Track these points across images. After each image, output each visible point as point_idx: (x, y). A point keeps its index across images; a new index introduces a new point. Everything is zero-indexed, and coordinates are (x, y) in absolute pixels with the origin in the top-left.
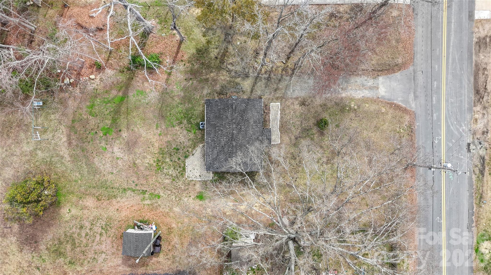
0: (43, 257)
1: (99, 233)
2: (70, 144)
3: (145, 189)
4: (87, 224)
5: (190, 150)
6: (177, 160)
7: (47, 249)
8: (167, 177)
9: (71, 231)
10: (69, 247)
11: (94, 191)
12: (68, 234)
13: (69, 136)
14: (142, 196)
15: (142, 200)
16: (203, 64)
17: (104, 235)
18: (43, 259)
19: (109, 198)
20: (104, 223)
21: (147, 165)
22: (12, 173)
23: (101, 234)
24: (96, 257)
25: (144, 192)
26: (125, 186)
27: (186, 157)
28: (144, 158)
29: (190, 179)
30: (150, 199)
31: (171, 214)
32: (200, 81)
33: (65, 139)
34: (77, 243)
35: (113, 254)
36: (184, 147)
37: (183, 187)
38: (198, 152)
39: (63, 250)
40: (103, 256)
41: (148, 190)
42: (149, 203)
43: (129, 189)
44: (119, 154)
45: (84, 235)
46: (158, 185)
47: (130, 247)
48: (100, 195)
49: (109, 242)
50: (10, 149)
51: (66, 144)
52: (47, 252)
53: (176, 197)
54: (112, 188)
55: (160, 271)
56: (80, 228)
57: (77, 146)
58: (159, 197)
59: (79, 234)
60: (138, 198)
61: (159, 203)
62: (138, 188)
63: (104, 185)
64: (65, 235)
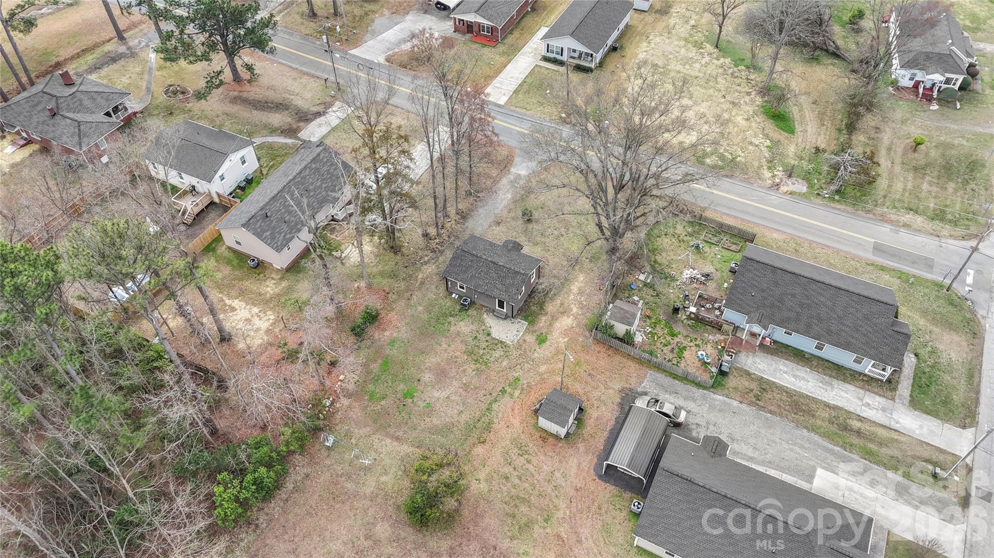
0: (521, 551)
1: (525, 462)
2: (398, 439)
3: (500, 388)
4: (507, 470)
5: (483, 327)
6: (487, 344)
7: (512, 538)
8: (500, 360)
9: (505, 494)
10: (524, 509)
11: (471, 441)
12: (507, 499)
13: (388, 435)
14: (506, 395)
15: (512, 396)
16: (404, 279)
17: (530, 458)
18: (524, 554)
19: (488, 428)
20: (516, 450)
21: (474, 373)
22: (386, 526)
23: (529, 462)
24: (555, 484)
25: (503, 391)
26: (484, 407)
27: (489, 335)
28: (464, 371)
29: (516, 341)
30: (516, 389)
31: (545, 376)
32: (420, 288)
33: (388, 441)
34: (523, 496)
35: (561, 462)
36: (477, 331)
37: (520, 352)
38: (490, 321)
39: (524, 520)
40: (557, 474)
41: (503, 385)
42: (519, 392)
43: (490, 404)
44: (444, 393)
45: (517, 481)
46: (504, 373)
47: (560, 414)
48: (479, 439)
49: (542, 458)
50: (357, 509)
51: (395, 443)
52: (515, 542)
53: (528, 363)
54: (479, 421)
55: (609, 424)
56: (506, 480)
57: (405, 432)
58: (518, 379)
59: (514, 486)
60: (507, 397)
61: (525, 382)
62: (494, 395)
63: (470, 428)
64: (506, 503)
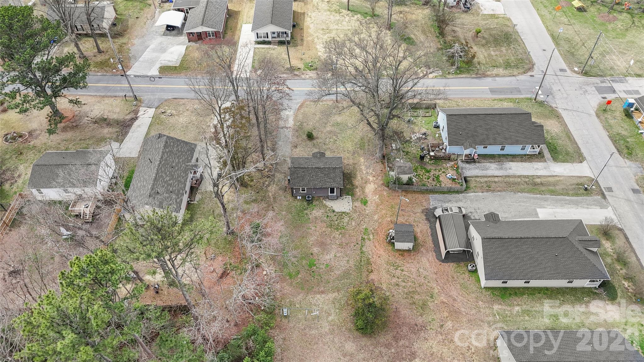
0: (430, 320)
1: (401, 272)
2: (323, 292)
3: (360, 238)
4: (394, 280)
5: (328, 209)
6: (337, 217)
7: (421, 315)
8: (350, 223)
9: (402, 294)
10: (417, 297)
11: (364, 274)
12: (405, 296)
13: (315, 293)
14: (366, 240)
15: (369, 239)
16: (262, 200)
17: (402, 268)
18: (432, 320)
19: (369, 263)
20: (392, 268)
21: (340, 236)
22: (351, 344)
23: (402, 271)
24: (423, 276)
25: (363, 239)
26: (359, 252)
27: (334, 211)
28: (334, 237)
29: (351, 209)
30: (369, 235)
31: (380, 221)
32: (275, 202)
33: (318, 296)
34: (412, 290)
35: (418, 263)
36: (326, 212)
37: (357, 214)
38: (329, 204)
39: (421, 302)
40: (421, 270)
41: (361, 236)
42: (372, 235)
43: (361, 249)
44: (331, 255)
45: (404, 284)
46: (357, 229)
47: (407, 236)
48: (368, 271)
49: (408, 265)
50: (327, 343)
51: (323, 296)
52: (424, 316)
53: (366, 218)
54: (361, 261)
55: (428, 232)
56: (398, 286)
57: (324, 287)
58: (366, 229)
59: (404, 287)
60: (368, 242)
61: (371, 229)
62: (360, 243)
63: (359, 268)
64: (406, 298)
